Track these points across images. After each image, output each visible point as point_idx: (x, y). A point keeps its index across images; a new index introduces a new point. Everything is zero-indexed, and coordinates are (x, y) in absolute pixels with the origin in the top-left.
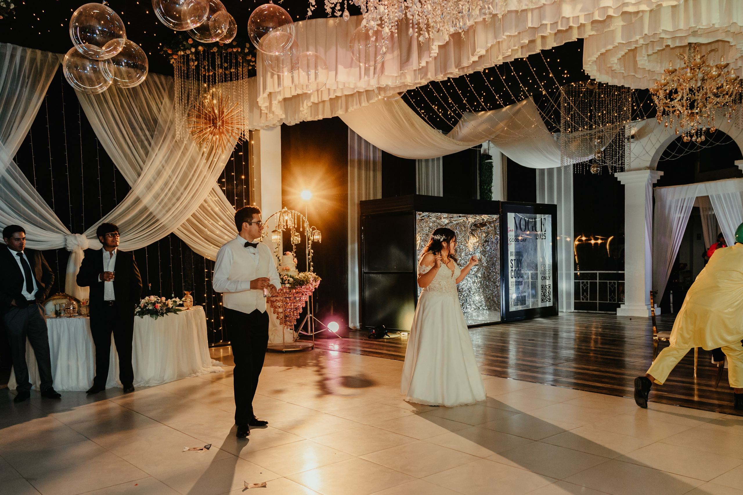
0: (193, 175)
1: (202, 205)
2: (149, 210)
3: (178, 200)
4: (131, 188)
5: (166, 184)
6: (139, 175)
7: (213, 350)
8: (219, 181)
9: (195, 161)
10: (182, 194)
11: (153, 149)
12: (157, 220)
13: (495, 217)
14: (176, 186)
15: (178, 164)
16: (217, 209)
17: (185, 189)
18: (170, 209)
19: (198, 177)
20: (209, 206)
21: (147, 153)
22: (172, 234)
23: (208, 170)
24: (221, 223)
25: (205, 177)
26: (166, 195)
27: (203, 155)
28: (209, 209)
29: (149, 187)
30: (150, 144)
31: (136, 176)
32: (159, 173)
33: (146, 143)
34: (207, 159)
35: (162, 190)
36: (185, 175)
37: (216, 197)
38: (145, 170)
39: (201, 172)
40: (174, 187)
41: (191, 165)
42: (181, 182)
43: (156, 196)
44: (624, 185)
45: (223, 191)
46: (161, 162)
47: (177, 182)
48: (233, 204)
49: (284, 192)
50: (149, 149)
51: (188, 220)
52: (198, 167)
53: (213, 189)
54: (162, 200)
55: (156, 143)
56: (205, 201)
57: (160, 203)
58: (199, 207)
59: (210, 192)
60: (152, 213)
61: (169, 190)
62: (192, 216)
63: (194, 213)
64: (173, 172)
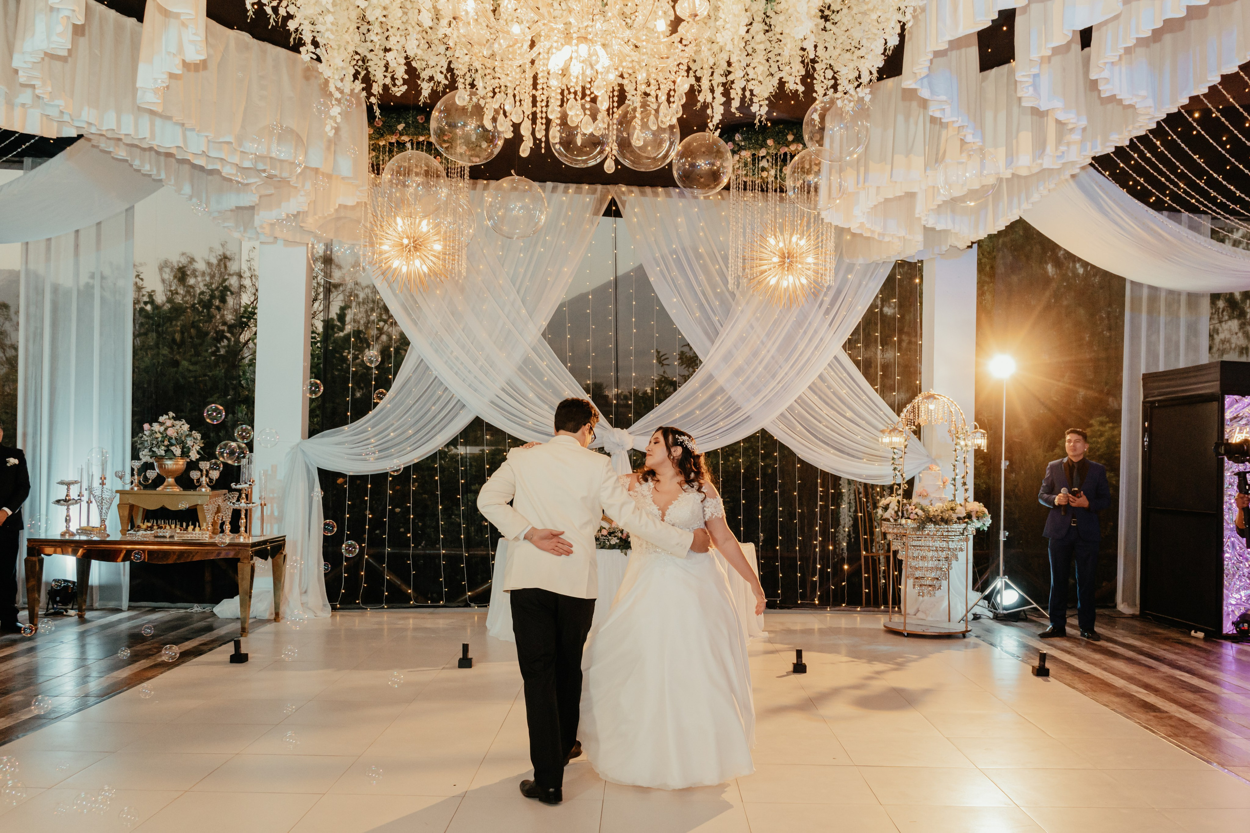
0: (801, 338)
1: (813, 383)
2: (727, 393)
3: (774, 376)
4: (701, 362)
5: (755, 354)
6: (712, 341)
7: (828, 618)
8: (850, 345)
10: (780, 367)
11: (737, 304)
12: (739, 409)
14: (773, 357)
16: (843, 392)
17: (787, 360)
18: (759, 392)
19: (810, 340)
20: (829, 387)
21: (727, 310)
22: (763, 430)
23: (828, 329)
24: (849, 414)
25: (821, 339)
26: (753, 372)
27: (820, 306)
28: (828, 391)
29: (729, 357)
30: (733, 297)
31: (709, 343)
32: (744, 338)
34: (827, 312)
35: (749, 363)
37: (842, 374)
38: (723, 335)
39: (816, 332)
40: (769, 358)
41: (799, 324)
42: (782, 349)
43: (738, 373)
45: (855, 362)
46: (749, 322)
47: (774, 350)
48: (872, 382)
50: (732, 304)
51: (790, 409)
52: (810, 324)
53: (835, 358)
54: (748, 378)
56: (821, 377)
57: (743, 383)
58: (810, 387)
59: (829, 365)
60: (730, 397)
61: (760, 363)
62: (795, 401)
63: (800, 397)
64: (768, 335)
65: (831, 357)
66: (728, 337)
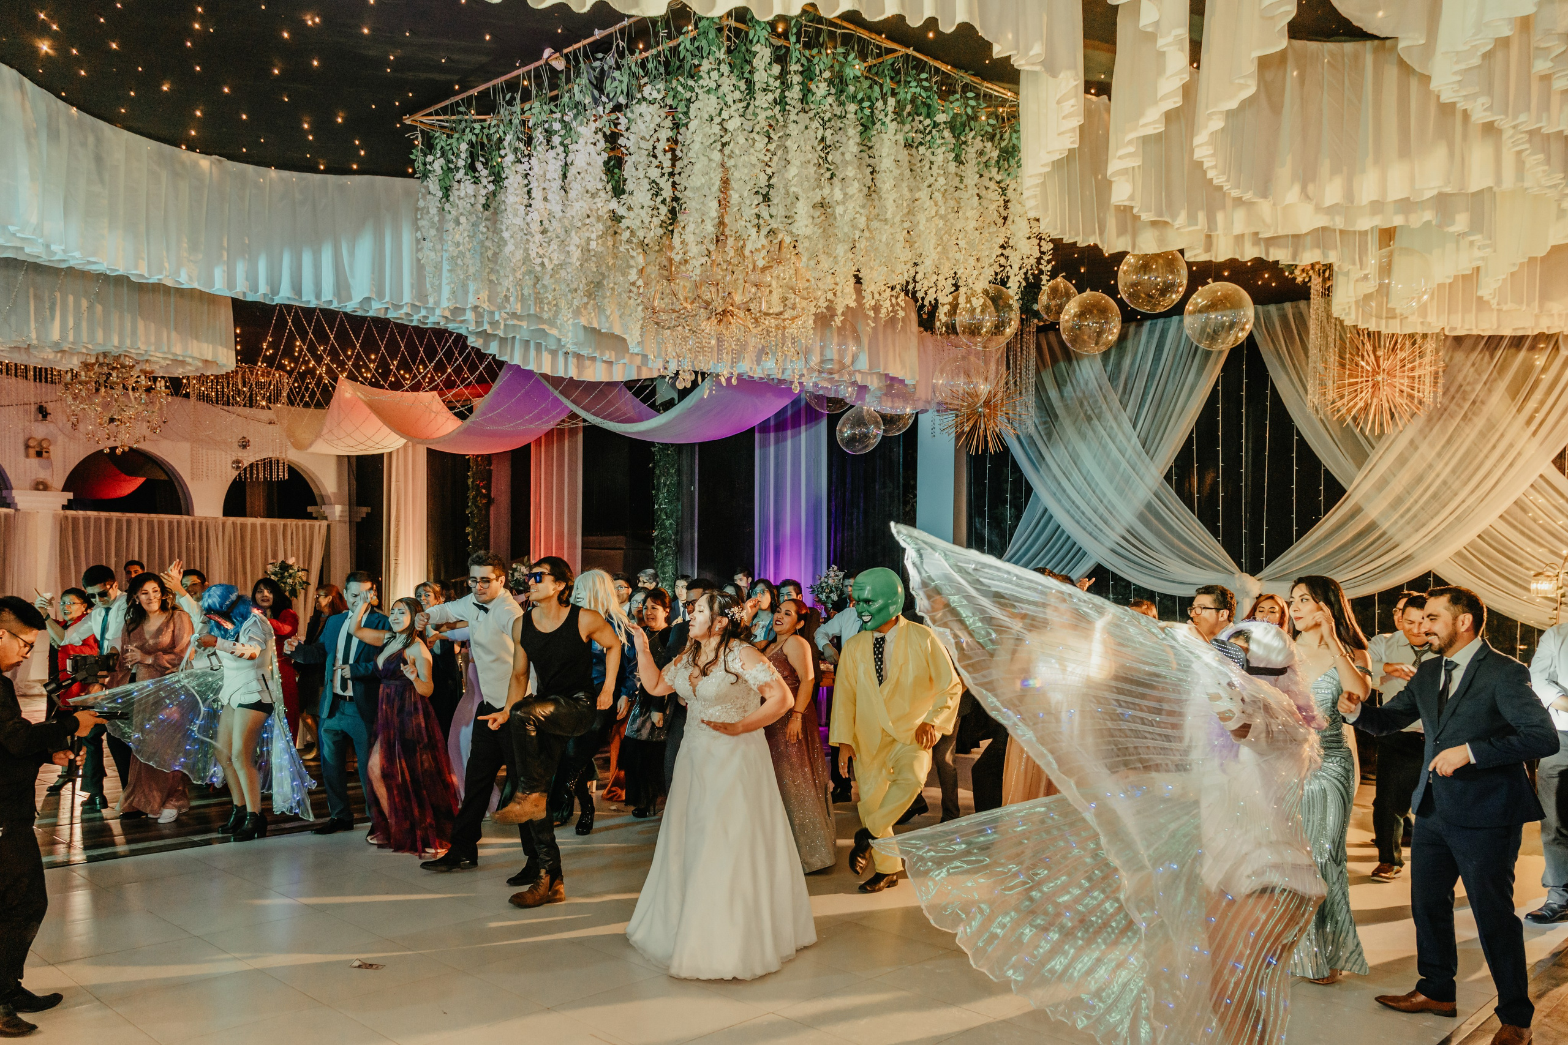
0: (1486, 457)
1: (1509, 513)
2: (1380, 528)
4: (1345, 492)
6: (1363, 465)
9: (1495, 427)
10: (1454, 494)
12: (1397, 546)
14: (1445, 483)
17: (1465, 484)
18: (1424, 525)
20: (1529, 514)
22: (1429, 574)
25: (1519, 454)
26: (1416, 502)
27: (1519, 412)
29: (1382, 485)
31: (1355, 467)
34: (1530, 420)
36: (1468, 457)
38: (1374, 457)
39: (1510, 446)
40: (1438, 482)
41: (1483, 437)
42: (1457, 471)
43: (1395, 503)
46: (1412, 442)
47: (1446, 473)
51: (1470, 547)
52: (1502, 435)
53: (1539, 478)
54: (1409, 510)
56: (1518, 503)
57: (1402, 516)
58: (1501, 517)
59: (1532, 486)
60: (1384, 534)
61: (1426, 491)
62: (1479, 536)
63: (1485, 532)
64: (1439, 455)
65: (1536, 476)
66: (1382, 461)
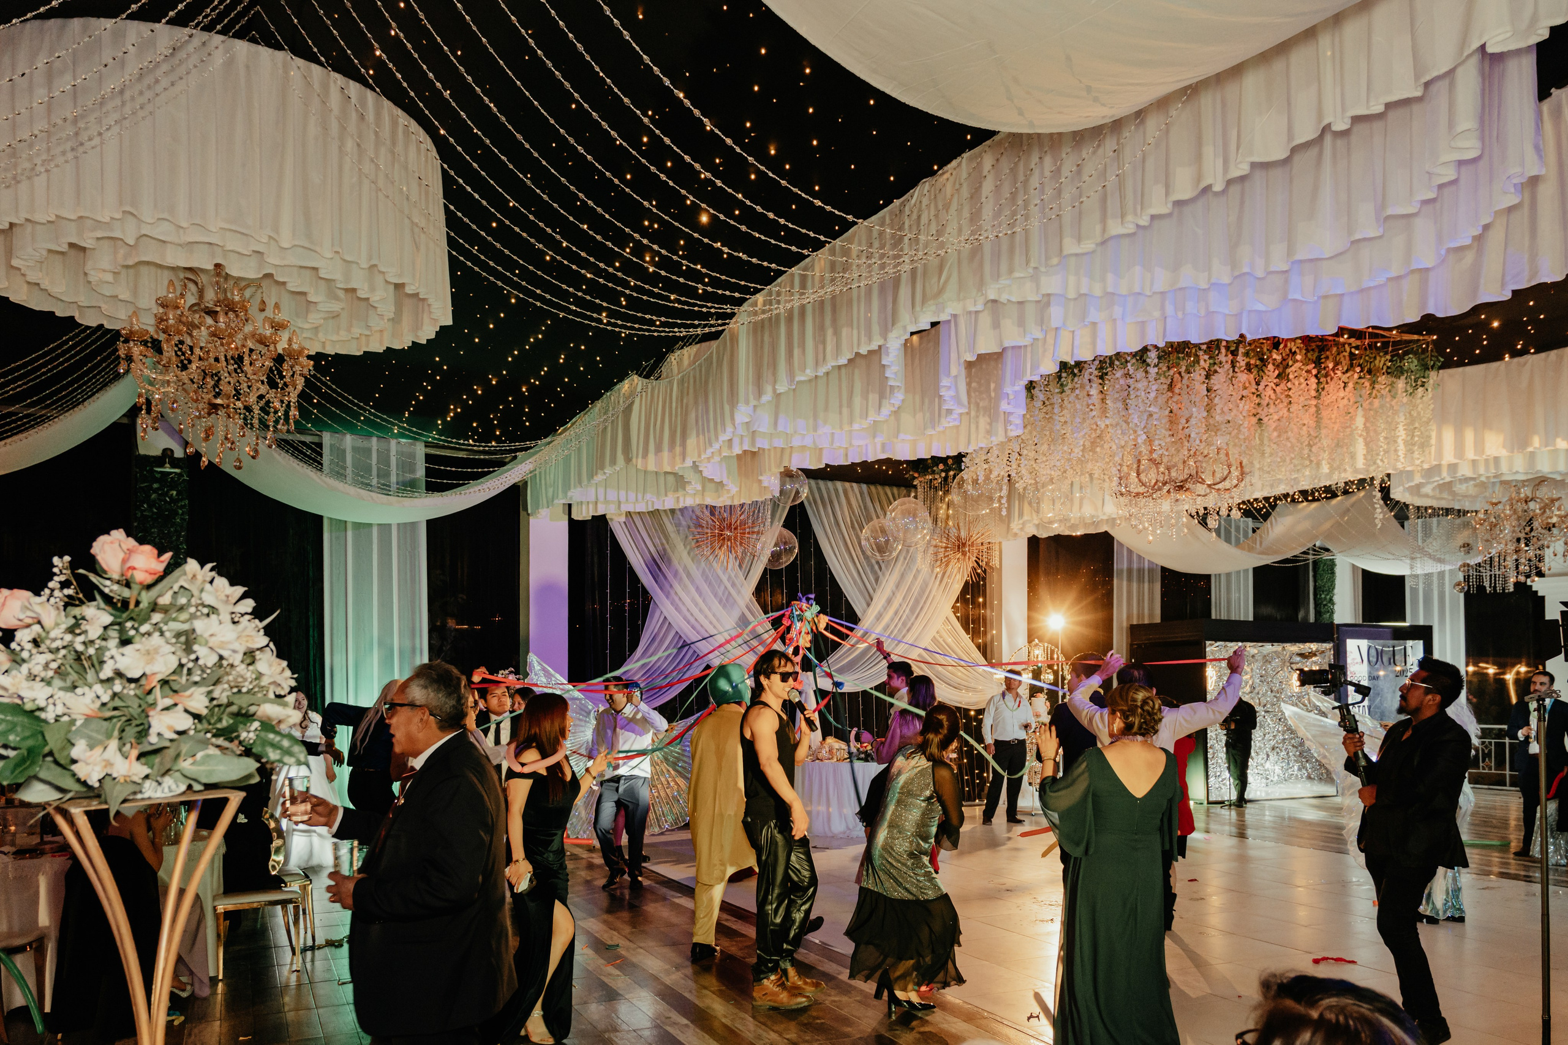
0: (925, 602)
1: (934, 636)
3: (908, 631)
5: (896, 613)
6: (868, 605)
9: (927, 586)
10: (914, 622)
11: (884, 574)
13: (1328, 646)
14: (906, 617)
15: (909, 589)
16: (950, 640)
17: (918, 617)
19: (930, 604)
20: (941, 637)
21: (877, 580)
23: (942, 594)
25: (938, 604)
27: (936, 577)
28: (941, 640)
29: (879, 617)
30: (880, 568)
31: (865, 605)
32: (889, 601)
33: (876, 567)
34: (941, 584)
35: (892, 620)
36: (917, 601)
37: (950, 627)
38: (875, 599)
40: (904, 617)
41: (922, 591)
42: (912, 610)
43: (888, 626)
44: (1543, 598)
45: (958, 618)
46: (891, 590)
47: (907, 611)
49: (1030, 620)
50: (880, 573)
52: (931, 591)
54: (893, 631)
55: (886, 567)
57: (890, 635)
59: (945, 622)
61: (899, 621)
65: (945, 617)
66: (880, 600)
